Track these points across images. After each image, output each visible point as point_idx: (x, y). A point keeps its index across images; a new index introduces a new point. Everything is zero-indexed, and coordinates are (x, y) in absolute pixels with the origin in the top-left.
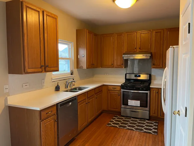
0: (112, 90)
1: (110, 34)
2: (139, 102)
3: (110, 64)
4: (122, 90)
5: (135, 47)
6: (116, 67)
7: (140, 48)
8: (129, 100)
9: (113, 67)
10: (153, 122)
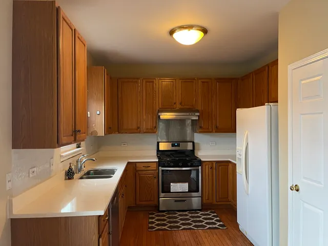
0: (142, 170)
1: (134, 79)
2: (187, 184)
3: (135, 127)
4: (161, 168)
5: (174, 101)
6: (144, 133)
7: (181, 104)
8: (171, 184)
9: (140, 132)
10: (208, 212)
